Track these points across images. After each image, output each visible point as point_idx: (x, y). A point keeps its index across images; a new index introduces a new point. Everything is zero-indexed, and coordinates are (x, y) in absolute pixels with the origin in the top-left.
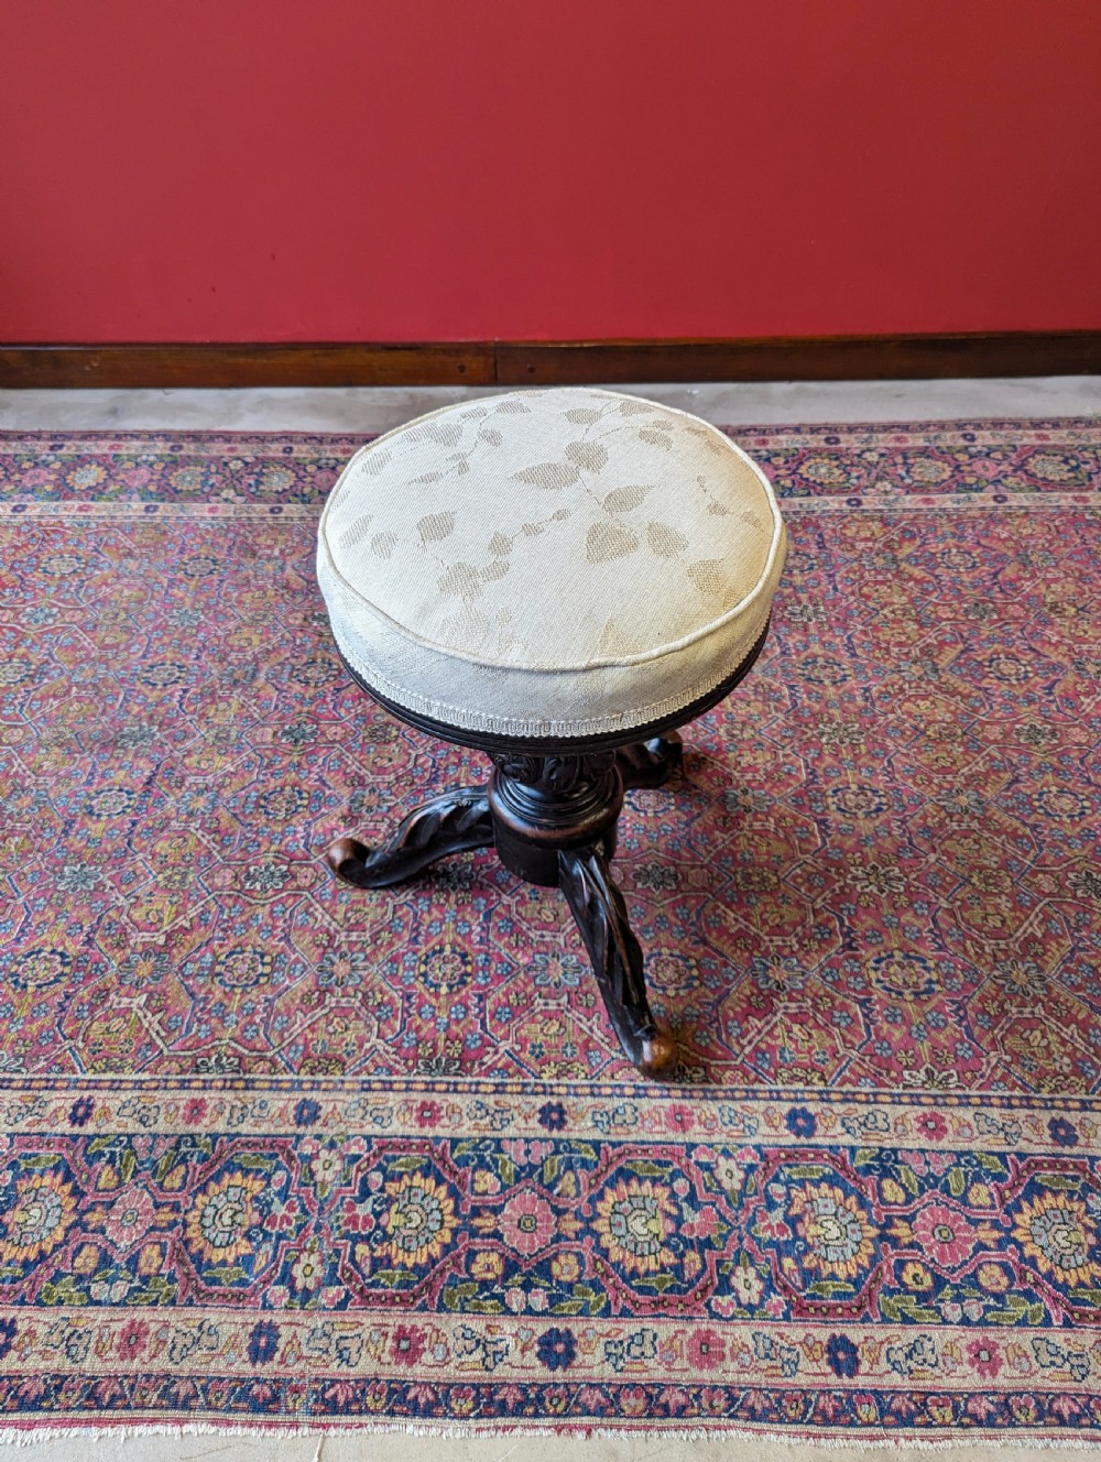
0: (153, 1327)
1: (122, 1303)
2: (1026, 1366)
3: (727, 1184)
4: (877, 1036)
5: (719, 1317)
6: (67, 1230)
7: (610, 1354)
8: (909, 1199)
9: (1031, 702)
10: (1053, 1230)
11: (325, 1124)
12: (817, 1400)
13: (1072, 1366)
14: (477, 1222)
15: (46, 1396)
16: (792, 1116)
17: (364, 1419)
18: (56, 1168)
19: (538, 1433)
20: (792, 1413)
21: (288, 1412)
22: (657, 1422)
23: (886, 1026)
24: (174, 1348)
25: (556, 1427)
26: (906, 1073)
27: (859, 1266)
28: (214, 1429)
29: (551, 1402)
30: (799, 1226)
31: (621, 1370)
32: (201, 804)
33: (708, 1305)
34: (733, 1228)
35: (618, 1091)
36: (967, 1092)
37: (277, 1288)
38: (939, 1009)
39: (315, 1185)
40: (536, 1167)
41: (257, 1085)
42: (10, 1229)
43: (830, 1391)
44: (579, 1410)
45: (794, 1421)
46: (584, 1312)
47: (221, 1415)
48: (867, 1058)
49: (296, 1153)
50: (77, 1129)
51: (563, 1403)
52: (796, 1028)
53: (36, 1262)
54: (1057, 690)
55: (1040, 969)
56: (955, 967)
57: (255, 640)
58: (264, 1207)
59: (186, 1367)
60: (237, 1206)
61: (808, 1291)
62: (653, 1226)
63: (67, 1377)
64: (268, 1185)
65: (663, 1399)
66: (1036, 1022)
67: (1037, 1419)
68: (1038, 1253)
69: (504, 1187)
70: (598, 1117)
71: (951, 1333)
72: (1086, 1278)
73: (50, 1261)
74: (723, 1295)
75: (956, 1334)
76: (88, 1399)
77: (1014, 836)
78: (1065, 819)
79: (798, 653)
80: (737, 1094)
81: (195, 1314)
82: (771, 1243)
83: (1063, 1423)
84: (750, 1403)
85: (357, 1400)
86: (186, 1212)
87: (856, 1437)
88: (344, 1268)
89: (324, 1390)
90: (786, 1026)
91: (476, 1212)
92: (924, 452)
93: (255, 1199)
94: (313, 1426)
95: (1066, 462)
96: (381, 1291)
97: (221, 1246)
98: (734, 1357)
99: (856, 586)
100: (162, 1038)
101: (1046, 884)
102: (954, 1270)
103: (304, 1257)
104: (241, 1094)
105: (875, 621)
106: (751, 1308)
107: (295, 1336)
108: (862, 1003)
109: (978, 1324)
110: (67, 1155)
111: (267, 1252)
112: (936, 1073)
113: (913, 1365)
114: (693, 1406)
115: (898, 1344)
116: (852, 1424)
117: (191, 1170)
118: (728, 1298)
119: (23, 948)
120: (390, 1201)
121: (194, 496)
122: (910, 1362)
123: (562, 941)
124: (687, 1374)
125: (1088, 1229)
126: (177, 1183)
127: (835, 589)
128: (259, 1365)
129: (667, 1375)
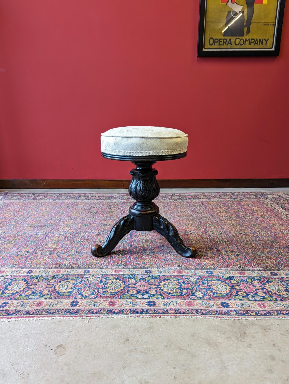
0: (45, 302)
1: (38, 299)
2: (273, 307)
3: (192, 281)
4: (226, 262)
5: (193, 299)
6: (24, 288)
7: (165, 305)
8: (238, 283)
9: (253, 221)
10: (275, 287)
11: (91, 273)
12: (219, 311)
13: (284, 306)
14: (129, 286)
15: (15, 313)
16: (207, 272)
17: (100, 315)
18: (22, 280)
19: (147, 317)
20: (213, 313)
21: (80, 314)
22: (178, 315)
23: (228, 260)
24: (50, 305)
25: (151, 316)
26: (234, 266)
27: (227, 292)
28: (60, 318)
29: (150, 311)
30: (211, 286)
31: (168, 307)
32: (63, 233)
33: (189, 297)
34: (194, 287)
35: (164, 268)
36: (249, 268)
37: (78, 296)
38: (240, 258)
39: (89, 281)
40: (144, 278)
41: (74, 268)
42: (9, 289)
43: (222, 310)
44: (157, 313)
45: (214, 315)
46: (158, 298)
47: (62, 315)
48: (224, 264)
49: (84, 277)
50: (28, 274)
51: (153, 312)
52: (206, 260)
53: (15, 293)
54: (258, 220)
55: (263, 253)
56: (243, 253)
57: (77, 215)
58: (75, 285)
59: (53, 308)
60: (68, 284)
61: (214, 295)
62: (175, 287)
63: (21, 310)
64: (77, 281)
65: (179, 311)
66: (263, 260)
67: (277, 314)
68: (272, 290)
69: (136, 281)
70: (159, 272)
71: (252, 302)
72: (285, 294)
73: (19, 293)
74: (193, 296)
75: (253, 302)
76: (26, 313)
77: (253, 236)
78: (264, 234)
79: (200, 216)
80: (193, 269)
81: (57, 300)
82: (204, 289)
83: (284, 315)
84: (202, 312)
85: (99, 312)
86: (55, 285)
87: (231, 317)
88: (96, 292)
89: (90, 310)
90: (204, 260)
91: (129, 284)
92: (224, 195)
93: (74, 283)
94: (87, 316)
95: (254, 196)
96: (105, 296)
97: (64, 290)
98: (197, 305)
99: (212, 209)
100: (51, 262)
101: (262, 242)
102: (251, 293)
103: (85, 291)
104: (70, 269)
105: (217, 212)
106: (201, 298)
107: (83, 302)
108: (222, 257)
109: (259, 300)
110: (26, 278)
111: (76, 291)
112: (241, 266)
113: (243, 306)
114: (187, 312)
115: (239, 303)
116: (229, 315)
117: (57, 280)
118: (194, 297)
119: (18, 251)
120: (107, 283)
121: (64, 199)
122: (242, 306)
123: (149, 249)
124: (185, 308)
125: (283, 287)
126: (54, 281)
127: (207, 209)
128: (73, 307)
129: (180, 307)
